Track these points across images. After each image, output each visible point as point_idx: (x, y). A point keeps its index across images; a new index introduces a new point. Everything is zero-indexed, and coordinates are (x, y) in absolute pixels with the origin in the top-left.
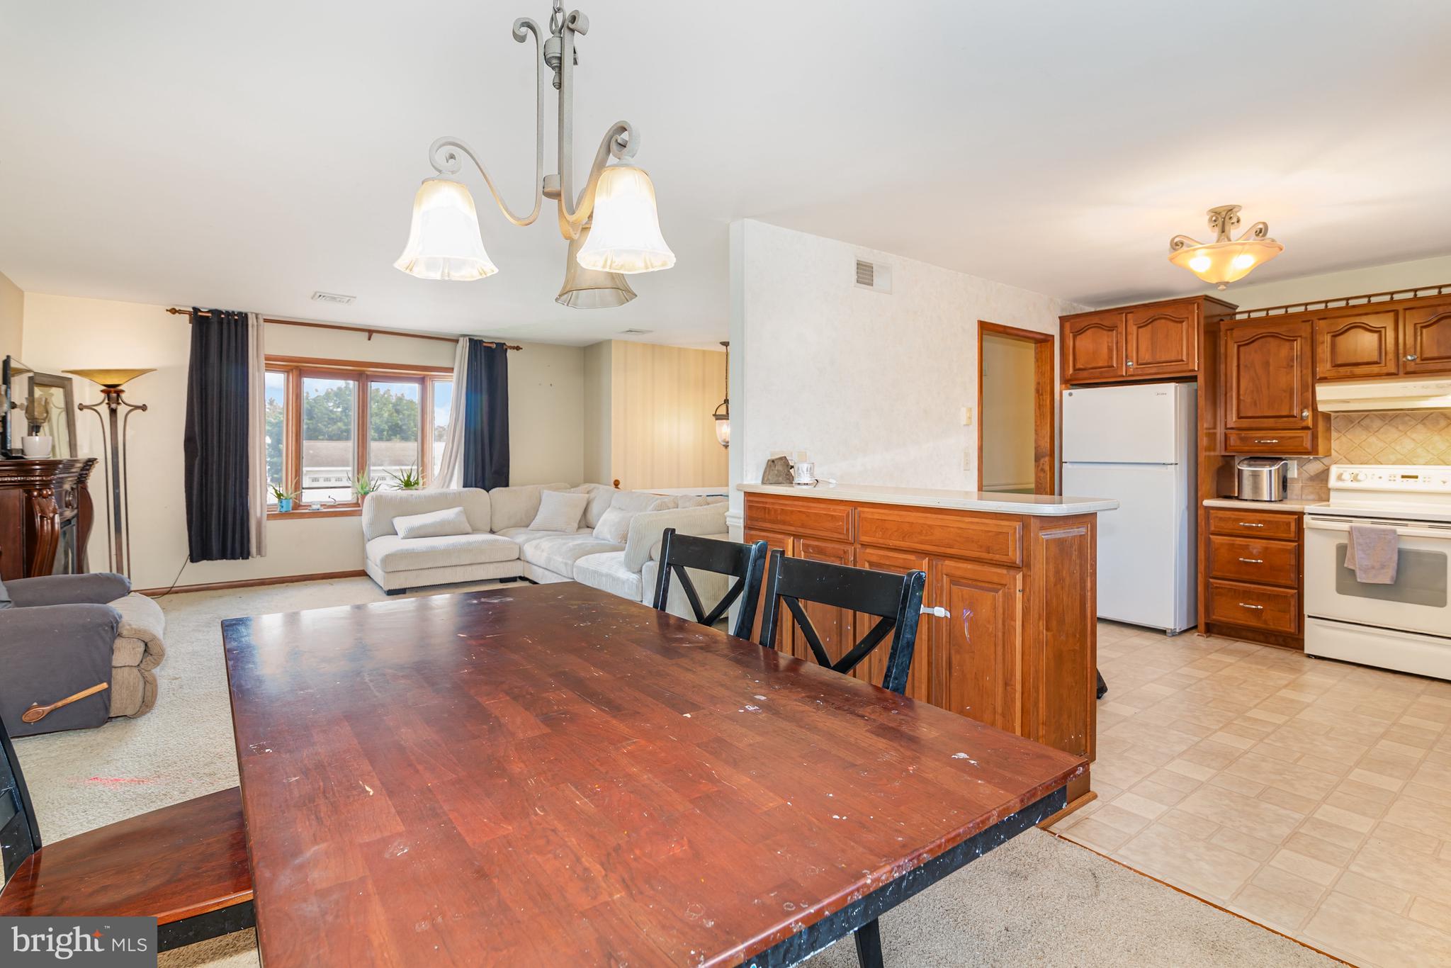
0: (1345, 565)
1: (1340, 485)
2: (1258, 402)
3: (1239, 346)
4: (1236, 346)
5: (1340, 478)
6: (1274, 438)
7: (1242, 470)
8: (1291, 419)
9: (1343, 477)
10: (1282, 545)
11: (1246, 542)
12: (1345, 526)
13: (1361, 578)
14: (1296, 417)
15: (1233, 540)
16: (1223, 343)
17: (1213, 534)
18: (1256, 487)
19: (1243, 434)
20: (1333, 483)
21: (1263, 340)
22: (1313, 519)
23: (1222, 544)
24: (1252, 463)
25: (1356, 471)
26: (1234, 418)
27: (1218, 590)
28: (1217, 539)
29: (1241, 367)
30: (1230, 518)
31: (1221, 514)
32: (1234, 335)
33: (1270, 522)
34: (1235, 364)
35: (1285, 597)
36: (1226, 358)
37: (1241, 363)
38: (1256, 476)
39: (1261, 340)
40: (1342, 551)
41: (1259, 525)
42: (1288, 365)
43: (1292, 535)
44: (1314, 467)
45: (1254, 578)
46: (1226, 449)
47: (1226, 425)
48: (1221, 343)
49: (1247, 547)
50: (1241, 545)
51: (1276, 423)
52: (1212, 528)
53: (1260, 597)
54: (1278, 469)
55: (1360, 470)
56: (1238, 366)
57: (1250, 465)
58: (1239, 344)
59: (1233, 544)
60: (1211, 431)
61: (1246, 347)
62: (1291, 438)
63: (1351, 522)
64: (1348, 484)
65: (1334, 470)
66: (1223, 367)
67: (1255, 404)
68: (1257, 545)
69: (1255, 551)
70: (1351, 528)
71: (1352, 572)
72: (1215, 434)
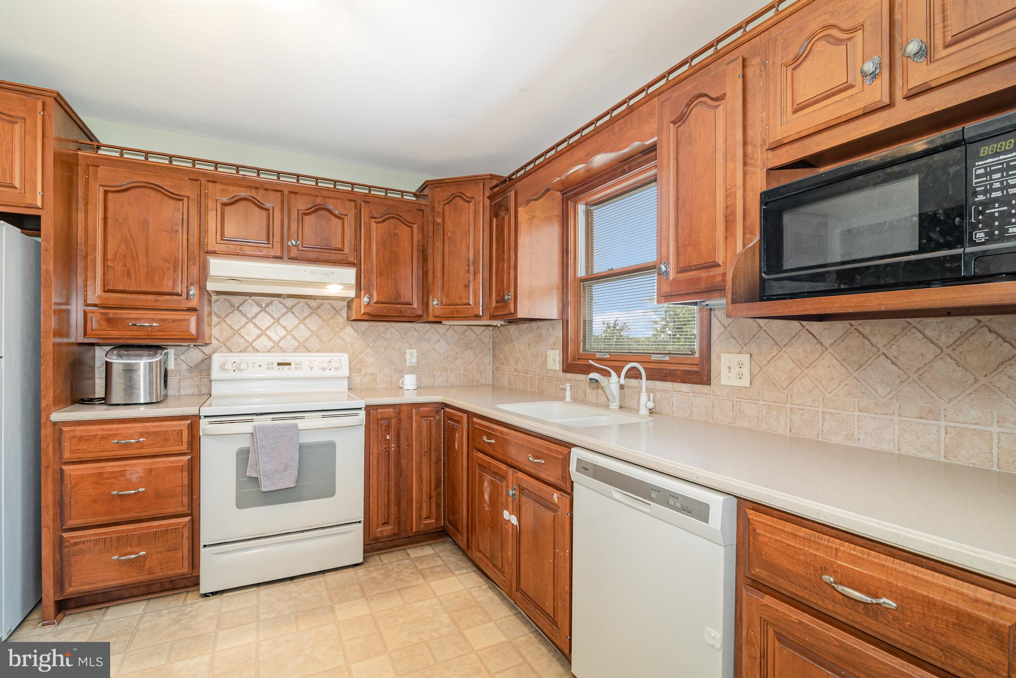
0: (248, 474)
1: (223, 375)
2: (132, 271)
3: (106, 192)
4: (102, 190)
5: (223, 368)
6: (153, 320)
7: (111, 363)
8: (174, 297)
9: (226, 367)
10: (172, 462)
11: (121, 466)
12: (248, 428)
13: (266, 486)
14: (181, 295)
15: (101, 467)
16: (81, 183)
17: (67, 463)
18: (130, 386)
19: (111, 312)
20: (215, 373)
21: (141, 190)
22: (211, 423)
23: (83, 477)
24: (123, 352)
25: (237, 359)
26: (99, 291)
27: (78, 547)
28: (74, 470)
29: (110, 223)
30: (95, 436)
31: (80, 430)
32: (100, 174)
33: (156, 433)
34: (100, 216)
35: (176, 530)
36: (86, 204)
37: (110, 214)
38: (129, 370)
39: (137, 190)
40: (243, 456)
41: (141, 440)
42: (172, 229)
43: (184, 448)
44: (194, 355)
45: (133, 515)
46: (85, 334)
47: (85, 300)
48: (80, 183)
49: (122, 473)
50: (113, 472)
51: (156, 301)
52: (67, 455)
53: (140, 540)
54: (160, 360)
55: (242, 358)
56: (105, 219)
57: (120, 356)
58: (107, 189)
59: (101, 473)
60: (63, 307)
61: (117, 195)
62: (174, 321)
63: (252, 421)
64: (230, 375)
65: (217, 359)
66: (81, 216)
67: (129, 273)
68: (136, 470)
69: (134, 478)
70: (255, 428)
71: (255, 480)
72: (68, 312)
